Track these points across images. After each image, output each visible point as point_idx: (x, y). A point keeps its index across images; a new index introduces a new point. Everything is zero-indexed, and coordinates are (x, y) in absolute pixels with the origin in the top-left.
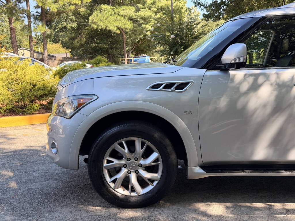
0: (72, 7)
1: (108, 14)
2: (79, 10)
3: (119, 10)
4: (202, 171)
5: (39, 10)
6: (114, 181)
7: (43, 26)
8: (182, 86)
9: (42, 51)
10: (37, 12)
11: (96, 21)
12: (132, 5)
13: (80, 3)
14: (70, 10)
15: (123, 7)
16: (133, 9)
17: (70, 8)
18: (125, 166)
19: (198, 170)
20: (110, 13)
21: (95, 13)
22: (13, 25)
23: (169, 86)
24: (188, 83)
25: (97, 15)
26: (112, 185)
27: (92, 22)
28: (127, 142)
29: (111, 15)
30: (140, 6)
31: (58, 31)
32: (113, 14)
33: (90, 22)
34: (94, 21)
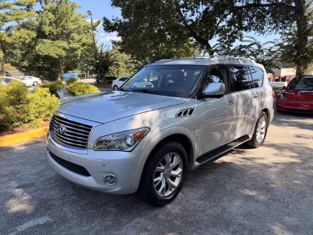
3: (57, 43)
4: (198, 163)
8: (191, 112)
12: (64, 40)
13: (28, 37)
20: (50, 45)
23: (185, 113)
25: (42, 46)
27: (39, 51)
30: (71, 41)
32: (52, 45)
33: (37, 50)
34: (40, 49)
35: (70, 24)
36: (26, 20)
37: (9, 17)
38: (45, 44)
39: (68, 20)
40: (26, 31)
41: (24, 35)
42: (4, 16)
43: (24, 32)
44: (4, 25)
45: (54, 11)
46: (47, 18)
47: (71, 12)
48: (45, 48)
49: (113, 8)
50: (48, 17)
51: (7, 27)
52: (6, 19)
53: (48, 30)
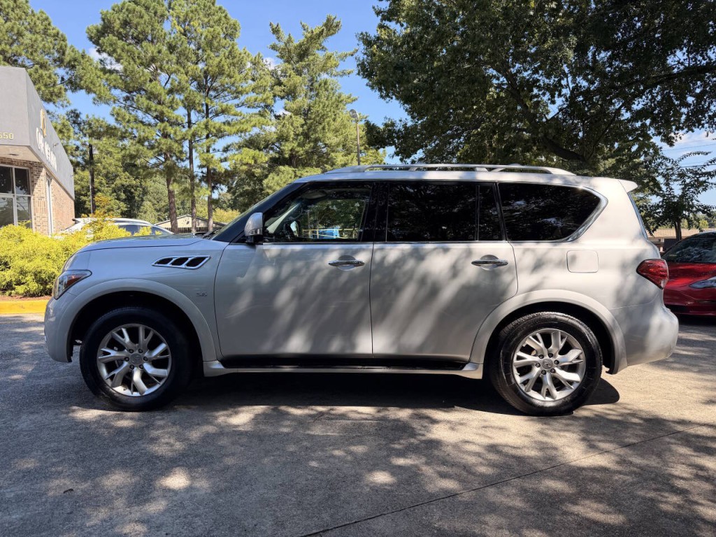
0: (245, 168)
1: (287, 177)
2: (253, 170)
3: (302, 172)
4: (221, 367)
5: (205, 170)
6: (112, 378)
7: (207, 189)
8: (196, 262)
9: (207, 218)
10: (202, 172)
11: (272, 184)
12: (317, 166)
13: (253, 163)
14: (242, 171)
15: (308, 169)
16: (319, 171)
17: (241, 168)
18: (127, 359)
19: (217, 365)
20: (290, 175)
21: (271, 176)
22: (171, 187)
23: (179, 262)
24: (203, 258)
25: (273, 179)
26: (109, 382)
27: (267, 187)
28: (128, 331)
29: (291, 178)
30: (328, 167)
31: (238, 196)
32: (293, 177)
33: (265, 186)
34: (270, 184)
35: (329, 135)
36: (256, 131)
37: (227, 128)
38: (280, 174)
39: (327, 127)
40: (252, 152)
41: (248, 158)
42: (220, 127)
43: (247, 154)
44: (216, 143)
45: (306, 114)
46: (291, 127)
47: (334, 112)
48: (280, 181)
49: (387, 102)
50: (292, 125)
51: (225, 146)
52: (221, 132)
53: (290, 148)
